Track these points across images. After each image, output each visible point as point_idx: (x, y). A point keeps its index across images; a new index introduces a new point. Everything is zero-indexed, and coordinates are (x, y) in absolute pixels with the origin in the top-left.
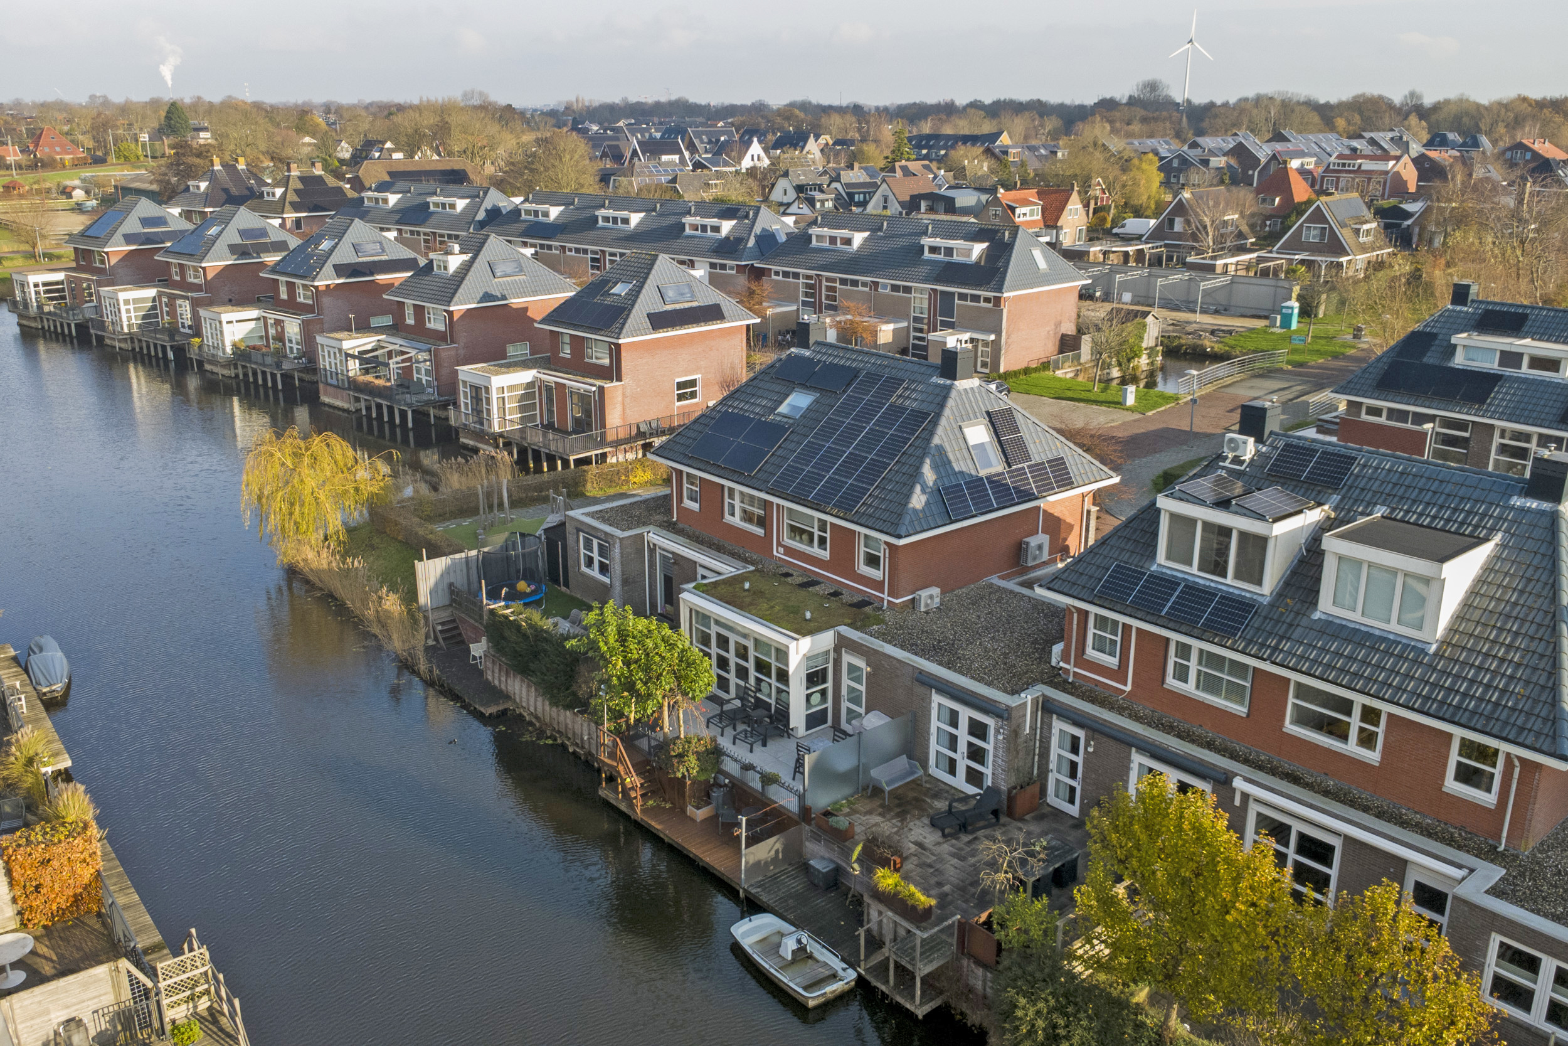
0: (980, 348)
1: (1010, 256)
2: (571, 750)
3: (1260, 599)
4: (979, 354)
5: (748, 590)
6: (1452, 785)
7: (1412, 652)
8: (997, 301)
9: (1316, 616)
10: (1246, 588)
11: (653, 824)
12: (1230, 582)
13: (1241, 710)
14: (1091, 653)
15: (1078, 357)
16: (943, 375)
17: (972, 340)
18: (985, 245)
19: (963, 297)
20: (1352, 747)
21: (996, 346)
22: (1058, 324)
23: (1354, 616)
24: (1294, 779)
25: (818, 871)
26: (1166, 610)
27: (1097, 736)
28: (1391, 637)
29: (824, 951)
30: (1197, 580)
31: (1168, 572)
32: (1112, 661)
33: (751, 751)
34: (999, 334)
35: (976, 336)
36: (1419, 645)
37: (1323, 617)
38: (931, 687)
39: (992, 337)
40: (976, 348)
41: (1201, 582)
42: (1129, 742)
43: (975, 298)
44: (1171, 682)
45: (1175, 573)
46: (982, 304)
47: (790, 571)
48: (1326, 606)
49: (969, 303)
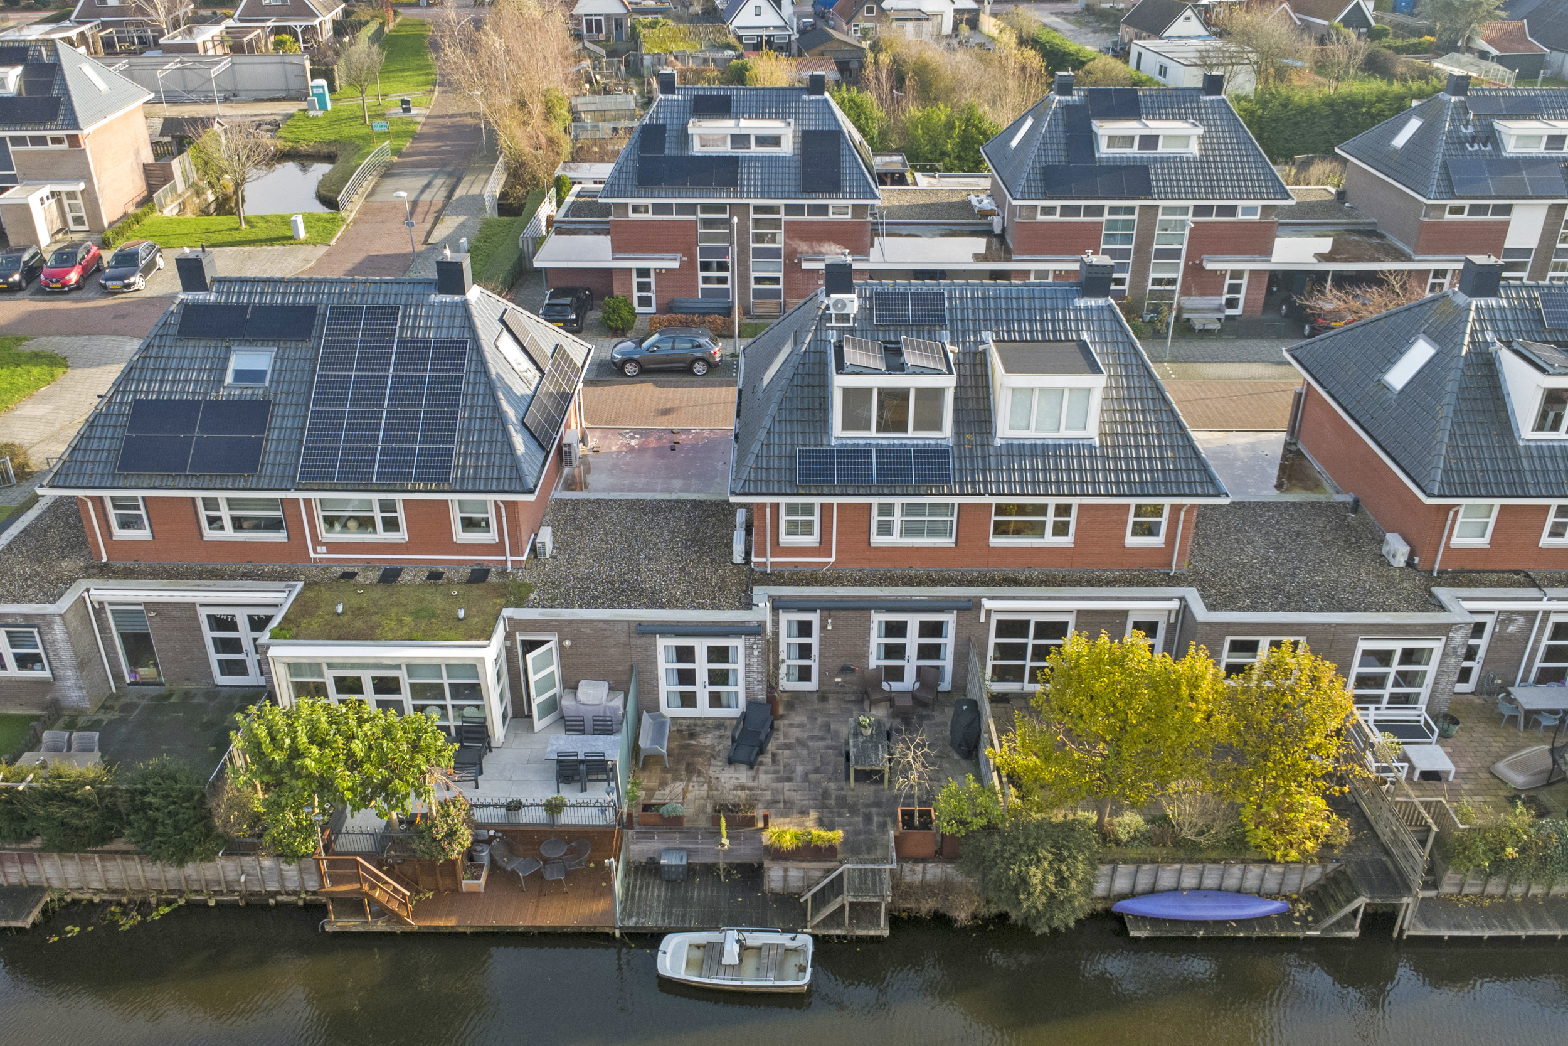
0: (66, 202)
1: (63, 76)
2: (212, 903)
3: (944, 442)
4: (67, 209)
5: (343, 613)
6: (1132, 541)
7: (1083, 450)
8: (74, 141)
9: (998, 442)
10: (928, 437)
11: (441, 923)
12: (912, 436)
13: (948, 541)
14: (785, 539)
15: (174, 188)
16: (443, 290)
17: (53, 194)
18: (19, 69)
19: (19, 141)
20: (1049, 540)
21: (91, 198)
22: (137, 153)
23: (1031, 434)
24: (1015, 582)
25: (677, 866)
26: (875, 478)
27: (832, 613)
28: (1062, 442)
29: (755, 934)
30: (880, 442)
31: (849, 442)
32: (813, 540)
33: (477, 787)
34: (88, 178)
35: (57, 188)
36: (1086, 442)
37: (1003, 442)
38: (654, 634)
39: (82, 186)
40: (60, 203)
41: (884, 442)
42: (865, 607)
43: (41, 141)
44: (876, 540)
45: (856, 441)
46: (51, 147)
47: (351, 570)
48: (1005, 430)
49: (30, 148)
